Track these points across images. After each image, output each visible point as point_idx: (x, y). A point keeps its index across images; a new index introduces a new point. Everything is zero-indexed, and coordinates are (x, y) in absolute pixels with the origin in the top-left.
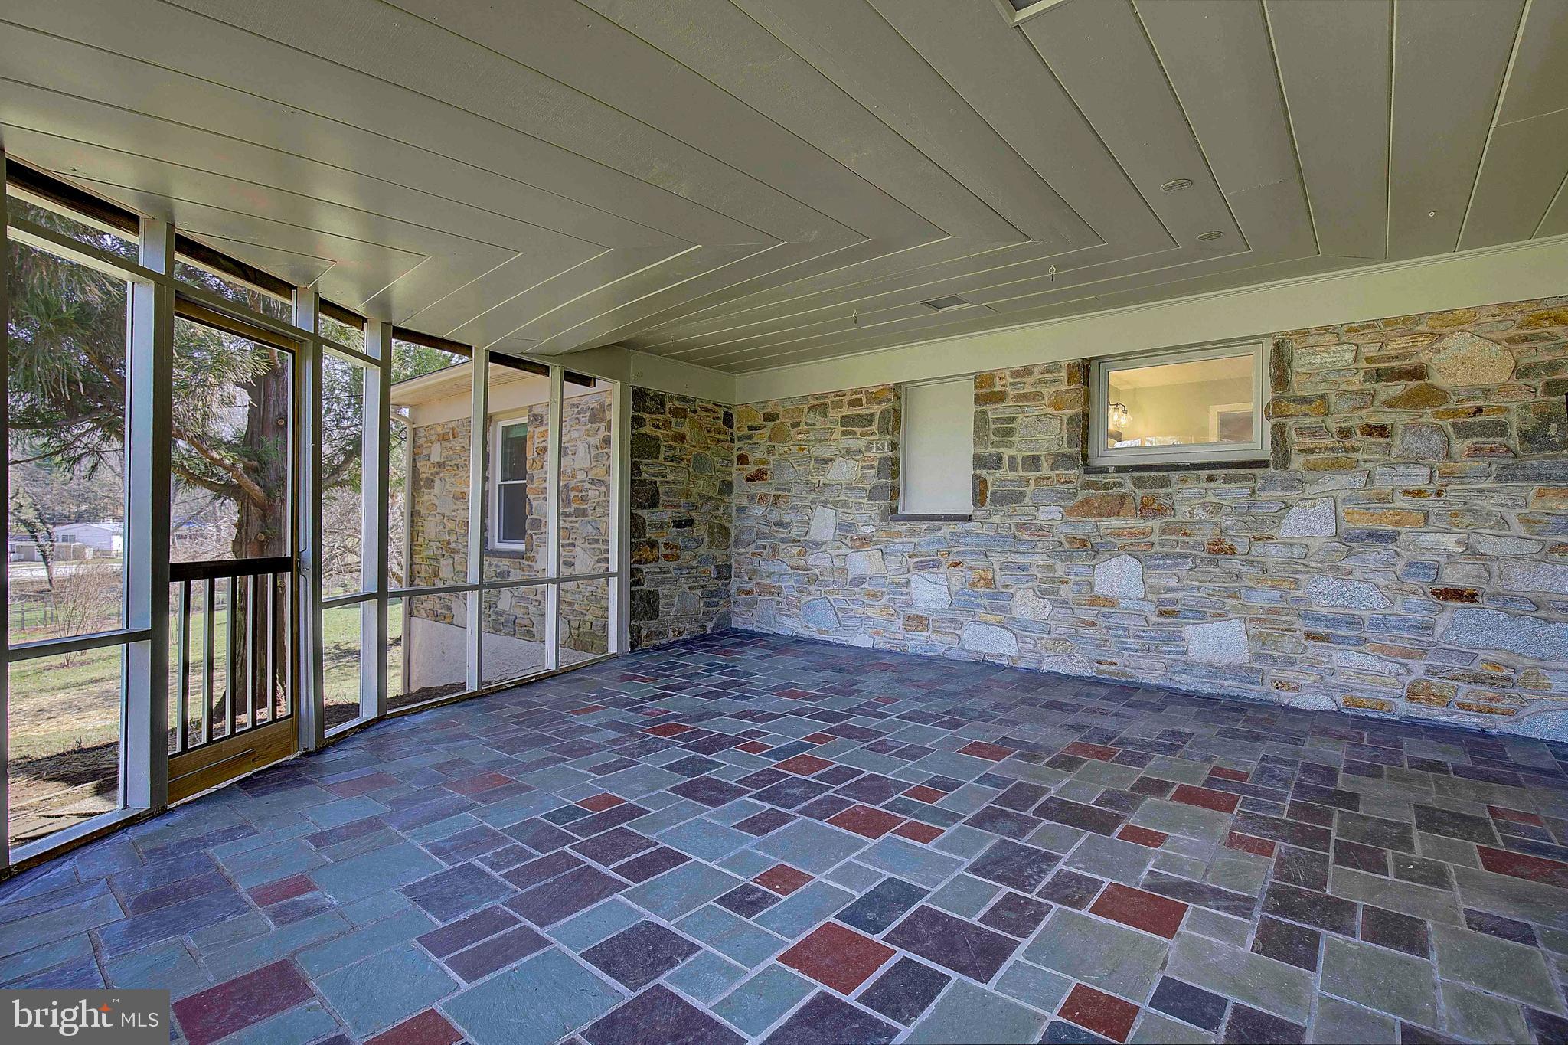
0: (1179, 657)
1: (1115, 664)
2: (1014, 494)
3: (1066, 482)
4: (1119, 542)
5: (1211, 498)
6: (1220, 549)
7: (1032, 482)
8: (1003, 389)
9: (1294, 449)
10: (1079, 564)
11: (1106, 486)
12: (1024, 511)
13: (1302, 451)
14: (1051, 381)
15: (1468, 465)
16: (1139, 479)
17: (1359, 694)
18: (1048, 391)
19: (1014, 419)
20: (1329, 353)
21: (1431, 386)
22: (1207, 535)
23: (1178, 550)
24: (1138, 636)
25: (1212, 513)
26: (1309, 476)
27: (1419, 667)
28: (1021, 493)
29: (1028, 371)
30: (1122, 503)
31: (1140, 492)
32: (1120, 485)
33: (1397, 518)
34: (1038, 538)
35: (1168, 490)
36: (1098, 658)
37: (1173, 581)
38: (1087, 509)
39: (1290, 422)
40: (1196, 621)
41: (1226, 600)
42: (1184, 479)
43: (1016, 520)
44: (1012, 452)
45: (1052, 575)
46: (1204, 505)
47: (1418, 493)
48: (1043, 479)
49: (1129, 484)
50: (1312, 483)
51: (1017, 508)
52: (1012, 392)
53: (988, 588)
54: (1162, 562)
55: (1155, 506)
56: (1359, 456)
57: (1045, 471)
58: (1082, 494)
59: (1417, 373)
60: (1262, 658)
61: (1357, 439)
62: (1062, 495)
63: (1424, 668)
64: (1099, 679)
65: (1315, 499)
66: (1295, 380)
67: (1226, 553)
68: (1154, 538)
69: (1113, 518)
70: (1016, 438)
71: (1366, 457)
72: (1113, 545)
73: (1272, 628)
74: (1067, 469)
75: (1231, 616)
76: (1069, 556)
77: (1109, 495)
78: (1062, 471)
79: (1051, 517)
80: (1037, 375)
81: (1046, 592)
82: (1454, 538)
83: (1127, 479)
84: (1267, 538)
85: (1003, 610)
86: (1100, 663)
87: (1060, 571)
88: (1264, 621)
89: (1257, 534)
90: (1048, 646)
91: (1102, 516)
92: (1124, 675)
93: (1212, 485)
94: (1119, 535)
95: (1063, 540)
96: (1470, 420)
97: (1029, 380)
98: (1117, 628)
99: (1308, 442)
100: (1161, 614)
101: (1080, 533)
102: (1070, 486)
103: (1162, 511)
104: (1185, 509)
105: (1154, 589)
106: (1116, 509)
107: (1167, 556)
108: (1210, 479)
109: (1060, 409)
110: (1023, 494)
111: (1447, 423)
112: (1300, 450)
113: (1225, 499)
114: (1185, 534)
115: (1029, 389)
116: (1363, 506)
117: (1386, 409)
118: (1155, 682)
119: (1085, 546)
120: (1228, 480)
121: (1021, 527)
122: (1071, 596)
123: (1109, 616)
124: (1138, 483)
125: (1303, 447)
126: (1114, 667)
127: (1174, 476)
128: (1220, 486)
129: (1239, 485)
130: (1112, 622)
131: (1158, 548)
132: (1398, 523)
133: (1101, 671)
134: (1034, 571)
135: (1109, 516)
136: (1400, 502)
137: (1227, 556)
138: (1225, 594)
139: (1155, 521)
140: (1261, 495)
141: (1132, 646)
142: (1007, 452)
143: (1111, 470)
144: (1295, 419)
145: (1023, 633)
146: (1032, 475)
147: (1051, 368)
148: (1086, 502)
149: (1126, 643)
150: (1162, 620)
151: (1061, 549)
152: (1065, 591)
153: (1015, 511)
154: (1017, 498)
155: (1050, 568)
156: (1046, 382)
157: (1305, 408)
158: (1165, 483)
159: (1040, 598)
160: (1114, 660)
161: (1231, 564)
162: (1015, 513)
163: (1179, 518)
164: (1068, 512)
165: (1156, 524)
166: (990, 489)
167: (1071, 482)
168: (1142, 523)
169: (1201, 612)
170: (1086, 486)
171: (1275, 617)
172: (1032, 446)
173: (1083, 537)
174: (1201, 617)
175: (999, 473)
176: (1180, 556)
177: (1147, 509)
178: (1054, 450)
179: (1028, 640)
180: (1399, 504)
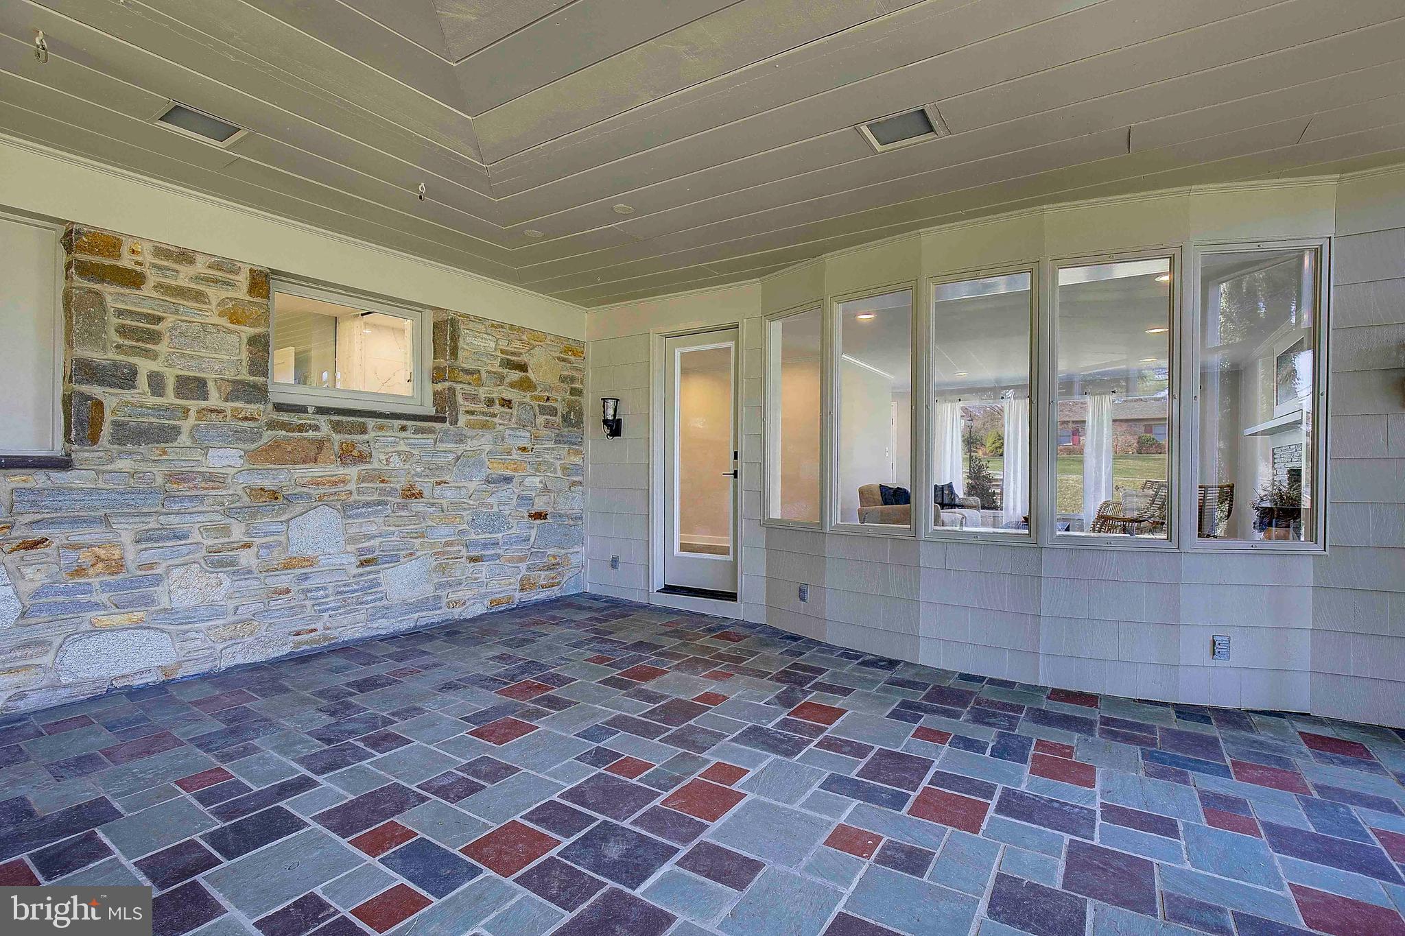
0: (378, 604)
1: (315, 630)
2: (162, 428)
3: (246, 419)
4: (315, 492)
5: (403, 447)
6: (412, 494)
7: (192, 414)
8: (138, 268)
9: (462, 410)
10: (269, 522)
11: (301, 428)
12: (181, 452)
13: (467, 412)
14: (224, 283)
15: (543, 432)
16: (338, 423)
17: (497, 596)
18: (215, 294)
19: (160, 319)
20: (482, 339)
21: (528, 378)
22: (399, 483)
23: (375, 498)
24: (338, 592)
25: (405, 461)
26: (470, 432)
27: (523, 566)
28: (174, 428)
29: (185, 257)
30: (320, 448)
31: (337, 438)
32: (317, 428)
33: (515, 466)
34: (205, 492)
35: (366, 437)
36: (294, 629)
37: (373, 529)
38: (275, 454)
39: (458, 387)
40: (393, 565)
41: (415, 540)
42: (381, 428)
43: (164, 467)
44: (153, 366)
45: (227, 540)
46: (399, 453)
47: (524, 449)
48: (212, 411)
49: (325, 429)
50: (472, 438)
51: (169, 450)
52: (152, 278)
53: (111, 574)
54: (363, 510)
55: (355, 453)
56: (497, 420)
57: (214, 400)
58: (268, 435)
59: (523, 368)
60: (441, 586)
61: (497, 408)
62: (240, 436)
63: (525, 567)
64: (298, 653)
65: (473, 451)
66: (461, 354)
67: (416, 498)
68: (352, 486)
69: (307, 466)
70: (163, 348)
71: (501, 422)
72: (309, 496)
73: (447, 559)
74: (249, 402)
75: (418, 554)
76: (253, 512)
77: (305, 438)
78: (240, 404)
79: (226, 463)
80: (200, 267)
81: (220, 561)
82: (538, 479)
83: (323, 421)
84: (445, 483)
85: (147, 601)
86: (298, 634)
87: (238, 532)
88: (443, 553)
89: (438, 480)
90: (226, 634)
91: (295, 463)
92: (326, 638)
93: (403, 434)
94: (318, 484)
95: (240, 492)
96: (544, 404)
97: (185, 271)
98: (317, 589)
99: (470, 406)
100: (362, 564)
101: (267, 483)
102: (251, 424)
103: (362, 458)
104: (382, 457)
105: (352, 540)
106: (312, 455)
107: (368, 504)
108: (403, 429)
109: (239, 323)
110: (176, 431)
111: (535, 403)
112: (466, 411)
113: (414, 448)
114: (383, 481)
115: (182, 281)
116: (500, 457)
117: (510, 389)
118: (358, 635)
119: (276, 498)
120: (418, 431)
121: (172, 477)
122: (254, 563)
123: (306, 577)
124: (337, 427)
125: (467, 409)
126: (313, 634)
127: (371, 423)
128: (409, 436)
129: (425, 436)
130: (308, 584)
131: (355, 497)
132: (515, 470)
133: (300, 644)
134: (196, 537)
135: (304, 462)
136: (516, 455)
137: (417, 500)
138: (416, 535)
139: (354, 468)
140: (440, 446)
141: (333, 605)
142: (145, 366)
143: (310, 410)
144: (461, 386)
145: (180, 627)
146: (194, 405)
147: (225, 266)
148: (276, 445)
149: (326, 603)
150: (361, 570)
151: (238, 504)
152: (246, 558)
153: (165, 453)
154: (167, 434)
155: (225, 530)
156: (215, 281)
157: (469, 377)
158: (363, 430)
159: (213, 573)
160: (313, 626)
161: (418, 506)
162: (164, 457)
163: (375, 465)
164: (251, 456)
165: (353, 471)
166: (109, 417)
167: (252, 419)
168: (342, 471)
169: (396, 555)
170: (272, 425)
171: (449, 549)
172: (193, 363)
173: (273, 488)
174: (395, 560)
175: (128, 395)
176: (380, 503)
177: (347, 455)
178: (230, 374)
179: (192, 635)
180: (515, 457)
